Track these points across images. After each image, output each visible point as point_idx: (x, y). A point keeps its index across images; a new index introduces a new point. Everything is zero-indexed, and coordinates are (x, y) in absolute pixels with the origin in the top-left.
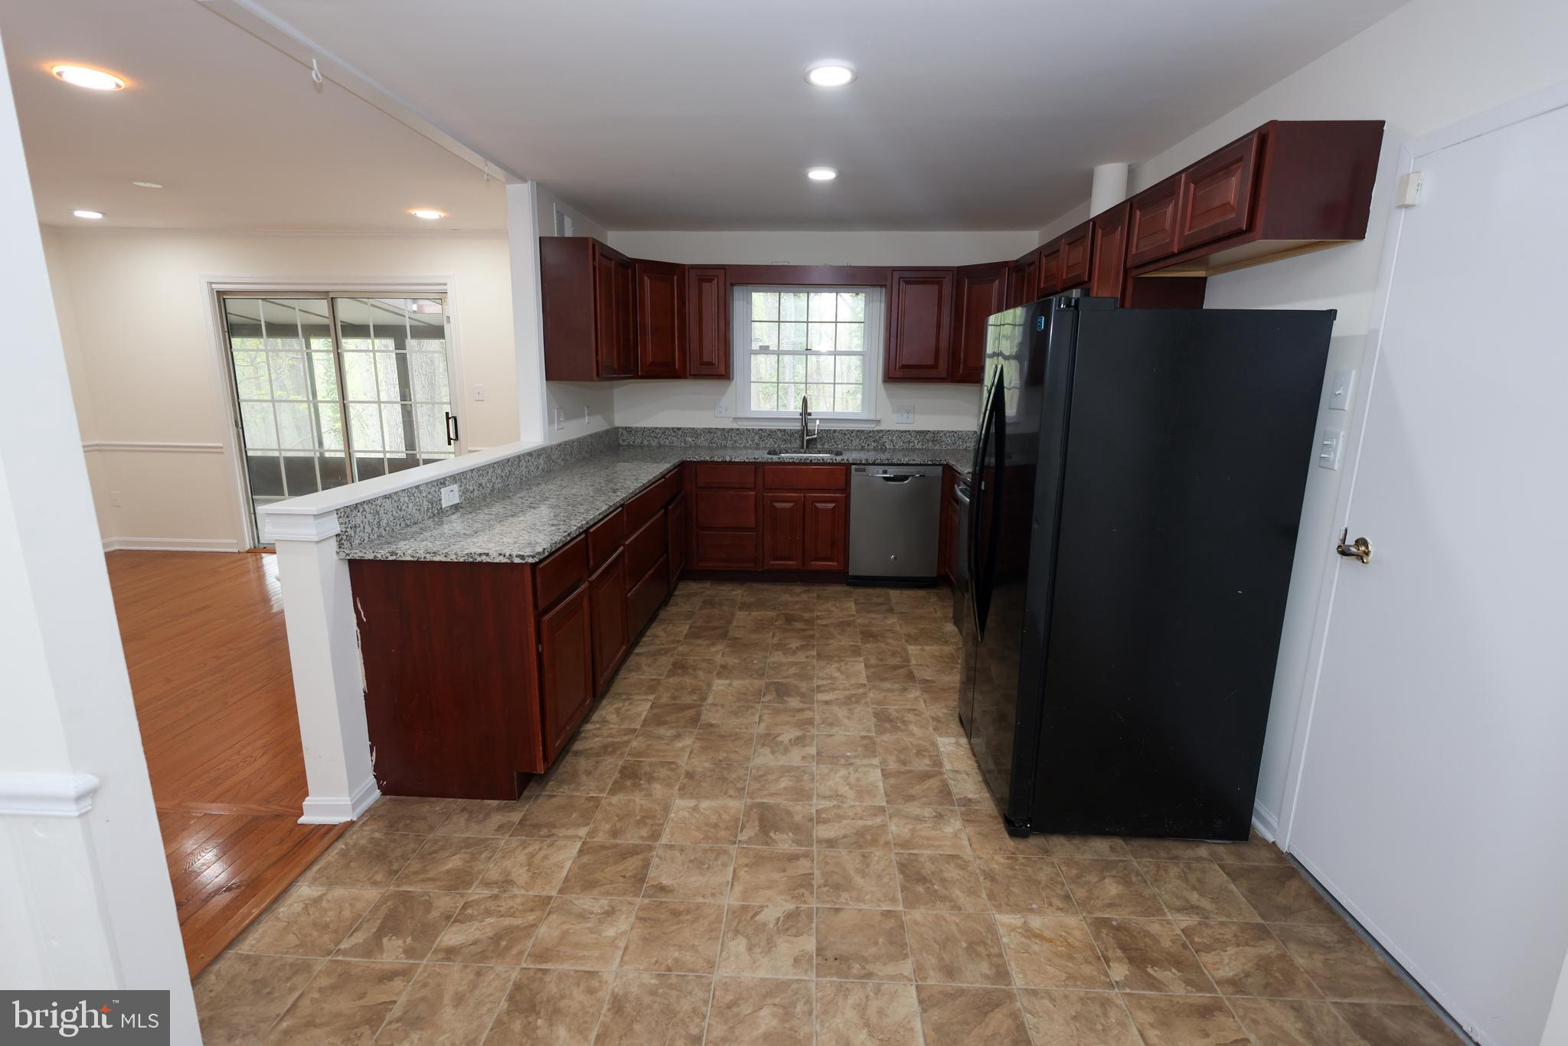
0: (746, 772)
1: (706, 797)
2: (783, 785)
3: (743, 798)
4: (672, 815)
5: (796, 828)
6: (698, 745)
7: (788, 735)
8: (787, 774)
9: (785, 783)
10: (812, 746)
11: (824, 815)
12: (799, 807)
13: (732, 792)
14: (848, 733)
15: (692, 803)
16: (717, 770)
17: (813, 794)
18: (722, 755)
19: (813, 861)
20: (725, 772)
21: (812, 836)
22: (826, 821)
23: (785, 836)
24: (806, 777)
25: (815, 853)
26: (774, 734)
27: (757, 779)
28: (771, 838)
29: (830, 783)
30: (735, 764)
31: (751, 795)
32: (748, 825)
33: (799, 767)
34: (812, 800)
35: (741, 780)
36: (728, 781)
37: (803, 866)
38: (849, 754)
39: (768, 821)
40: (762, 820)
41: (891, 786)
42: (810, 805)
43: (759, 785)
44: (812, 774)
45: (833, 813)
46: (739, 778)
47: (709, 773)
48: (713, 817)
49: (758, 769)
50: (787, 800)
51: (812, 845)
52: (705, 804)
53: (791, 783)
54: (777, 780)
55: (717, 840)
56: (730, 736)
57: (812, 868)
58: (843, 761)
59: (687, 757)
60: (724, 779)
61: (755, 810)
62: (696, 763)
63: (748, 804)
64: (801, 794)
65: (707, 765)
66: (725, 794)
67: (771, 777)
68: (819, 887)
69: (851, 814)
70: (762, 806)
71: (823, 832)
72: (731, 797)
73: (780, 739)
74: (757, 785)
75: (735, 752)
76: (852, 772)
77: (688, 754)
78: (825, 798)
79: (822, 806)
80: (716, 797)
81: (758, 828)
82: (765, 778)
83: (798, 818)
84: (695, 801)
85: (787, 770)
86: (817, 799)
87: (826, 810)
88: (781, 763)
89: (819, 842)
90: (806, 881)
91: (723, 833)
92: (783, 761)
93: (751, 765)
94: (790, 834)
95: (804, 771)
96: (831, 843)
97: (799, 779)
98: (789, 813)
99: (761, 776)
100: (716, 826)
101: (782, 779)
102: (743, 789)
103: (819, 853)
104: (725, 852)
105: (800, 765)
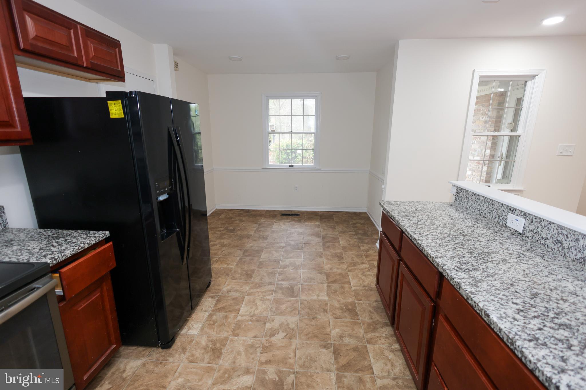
0: (301, 312)
1: (315, 300)
2: (284, 305)
3: (301, 300)
4: (326, 293)
5: (281, 289)
6: (328, 330)
7: (279, 338)
8: (282, 311)
9: (283, 307)
10: (267, 328)
11: (270, 293)
12: (279, 296)
13: (306, 302)
14: (245, 338)
15: (320, 298)
16: (314, 314)
17: (273, 301)
18: (313, 323)
19: (278, 279)
20: (310, 313)
21: (276, 286)
22: (270, 291)
23: (285, 286)
24: (274, 309)
25: (276, 281)
26: (287, 339)
27: (295, 309)
28: (290, 285)
29: (264, 306)
30: (306, 317)
31: (297, 301)
32: (298, 290)
33: (276, 315)
34: (274, 299)
35: (302, 308)
36: (308, 307)
37: (281, 278)
38: (250, 323)
39: (291, 291)
40: (293, 292)
41: (239, 304)
42: (275, 297)
43: (295, 306)
44: (271, 311)
45: (267, 294)
46: (303, 309)
47: (317, 312)
48: (311, 293)
49: (295, 314)
50: (283, 299)
51: (277, 283)
52: (315, 297)
53: (281, 306)
54: (287, 308)
55: (308, 285)
56: (311, 337)
57: (278, 277)
58: (255, 318)
59: (330, 322)
60: (310, 309)
61: (296, 295)
62: (324, 318)
63: (298, 297)
64: (278, 302)
65: (319, 317)
66: (308, 302)
67: (289, 310)
68: (277, 273)
69: (260, 293)
70: (293, 296)
71: (273, 287)
72: (306, 300)
73: (284, 334)
74: (295, 305)
75: (307, 325)
76: (253, 312)
77: (330, 324)
78: (268, 300)
79: (270, 296)
80: (312, 300)
81: (294, 289)
82: (292, 309)
83: (280, 292)
84: (319, 299)
85: (282, 313)
86: (271, 299)
87: (269, 295)
88: (285, 317)
89: (274, 284)
90: (280, 274)
91: (306, 287)
92: (283, 319)
93: (299, 316)
94: (283, 287)
95: (274, 313)
96: (270, 284)
97: (277, 308)
98: (283, 293)
99: (294, 310)
100: (309, 289)
101: (285, 308)
102: (301, 304)
103: (275, 281)
104: (304, 282)
105: (276, 317)
